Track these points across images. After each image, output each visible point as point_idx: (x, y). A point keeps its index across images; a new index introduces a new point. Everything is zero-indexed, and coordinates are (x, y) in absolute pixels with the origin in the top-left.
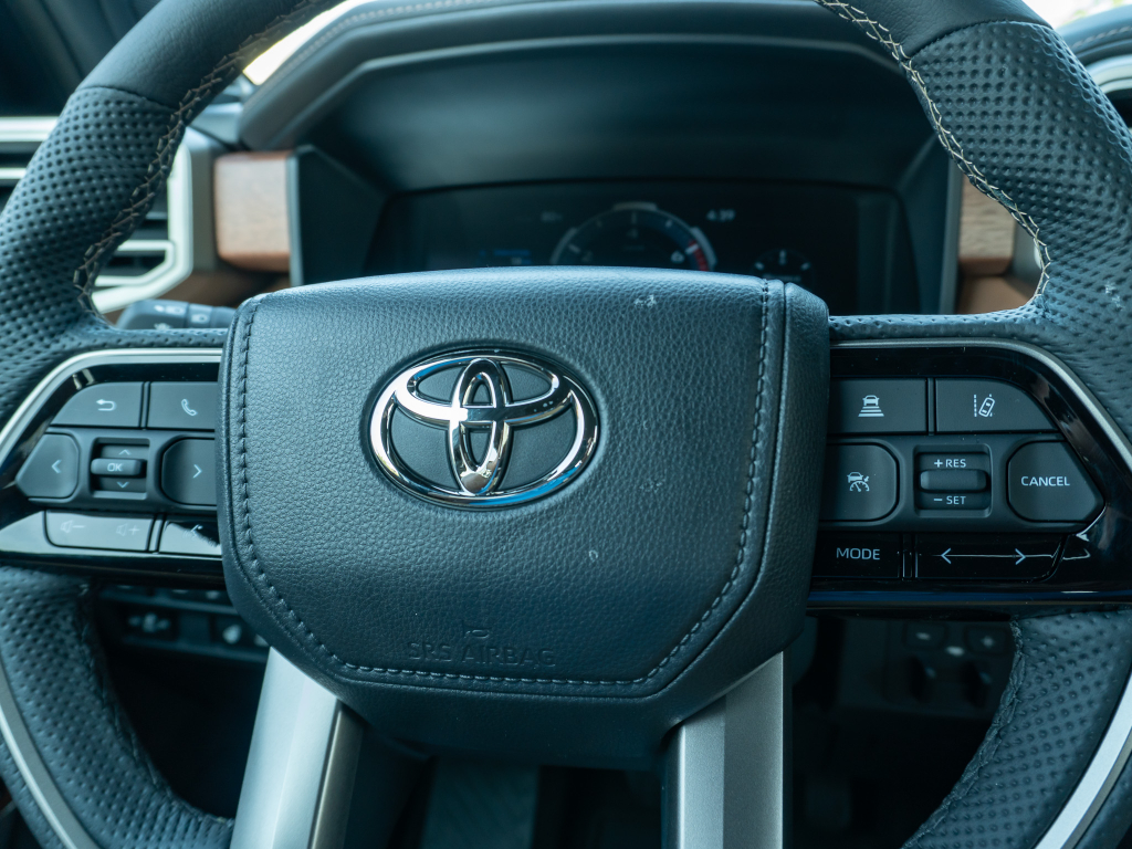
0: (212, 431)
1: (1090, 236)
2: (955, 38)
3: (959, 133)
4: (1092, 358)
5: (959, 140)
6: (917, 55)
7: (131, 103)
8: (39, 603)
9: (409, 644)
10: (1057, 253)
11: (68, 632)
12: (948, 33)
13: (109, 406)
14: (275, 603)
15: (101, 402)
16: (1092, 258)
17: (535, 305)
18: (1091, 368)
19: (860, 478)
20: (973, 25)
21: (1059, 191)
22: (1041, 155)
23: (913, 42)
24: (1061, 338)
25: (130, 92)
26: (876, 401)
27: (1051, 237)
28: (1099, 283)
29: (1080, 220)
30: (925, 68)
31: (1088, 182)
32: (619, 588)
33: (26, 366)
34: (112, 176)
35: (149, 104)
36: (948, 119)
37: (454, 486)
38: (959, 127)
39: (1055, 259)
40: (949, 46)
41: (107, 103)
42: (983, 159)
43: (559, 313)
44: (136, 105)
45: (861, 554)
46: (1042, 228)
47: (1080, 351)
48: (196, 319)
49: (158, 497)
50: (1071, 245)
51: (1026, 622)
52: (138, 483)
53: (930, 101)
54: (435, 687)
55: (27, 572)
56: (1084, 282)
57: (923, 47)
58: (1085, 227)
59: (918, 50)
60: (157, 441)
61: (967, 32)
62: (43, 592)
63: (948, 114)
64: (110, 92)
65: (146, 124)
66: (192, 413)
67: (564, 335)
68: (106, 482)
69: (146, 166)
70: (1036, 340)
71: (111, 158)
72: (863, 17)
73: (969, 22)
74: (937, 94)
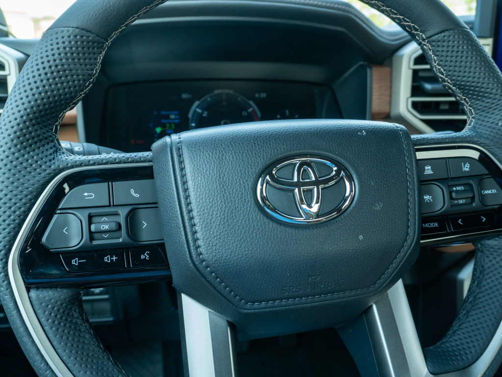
0: (156, 203)
1: (493, 105)
2: (447, 33)
3: (446, 68)
4: (498, 148)
5: (444, 70)
6: (431, 38)
7: (88, 37)
8: (64, 305)
9: (283, 288)
10: (478, 112)
11: (78, 318)
12: (444, 31)
13: (92, 196)
14: (214, 281)
15: (86, 194)
16: (493, 113)
17: (320, 136)
18: (497, 151)
19: (428, 197)
20: (453, 29)
21: (483, 90)
22: (477, 77)
23: (429, 34)
24: (487, 142)
25: (87, 31)
26: (430, 168)
27: (475, 106)
28: (497, 122)
29: (489, 100)
30: (434, 43)
31: (493, 87)
32: (371, 250)
33: (40, 178)
34: (78, 75)
35: (97, 38)
36: (441, 63)
37: (300, 216)
38: (446, 66)
39: (476, 114)
40: (444, 36)
41: (76, 36)
42: (454, 78)
43: (331, 139)
44: (90, 38)
45: (432, 225)
46: (472, 103)
47: (494, 146)
48: (76, 149)
49: (128, 240)
50: (484, 109)
51: (483, 242)
52: (116, 234)
53: (433, 56)
54: (291, 305)
55: (54, 290)
56: (491, 122)
57: (433, 36)
58: (491, 102)
59: (431, 37)
60: (123, 212)
61: (451, 31)
62: (65, 299)
63: (442, 61)
64: (77, 30)
65: (93, 48)
66: (137, 196)
67: (336, 148)
68: (96, 236)
69: (93, 70)
70: (478, 142)
71: (78, 66)
72: (409, 22)
73: (452, 28)
74: (438, 53)
